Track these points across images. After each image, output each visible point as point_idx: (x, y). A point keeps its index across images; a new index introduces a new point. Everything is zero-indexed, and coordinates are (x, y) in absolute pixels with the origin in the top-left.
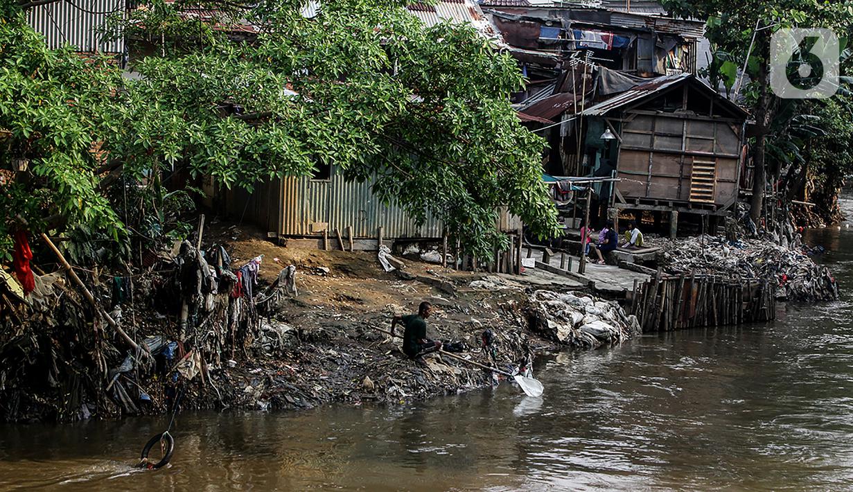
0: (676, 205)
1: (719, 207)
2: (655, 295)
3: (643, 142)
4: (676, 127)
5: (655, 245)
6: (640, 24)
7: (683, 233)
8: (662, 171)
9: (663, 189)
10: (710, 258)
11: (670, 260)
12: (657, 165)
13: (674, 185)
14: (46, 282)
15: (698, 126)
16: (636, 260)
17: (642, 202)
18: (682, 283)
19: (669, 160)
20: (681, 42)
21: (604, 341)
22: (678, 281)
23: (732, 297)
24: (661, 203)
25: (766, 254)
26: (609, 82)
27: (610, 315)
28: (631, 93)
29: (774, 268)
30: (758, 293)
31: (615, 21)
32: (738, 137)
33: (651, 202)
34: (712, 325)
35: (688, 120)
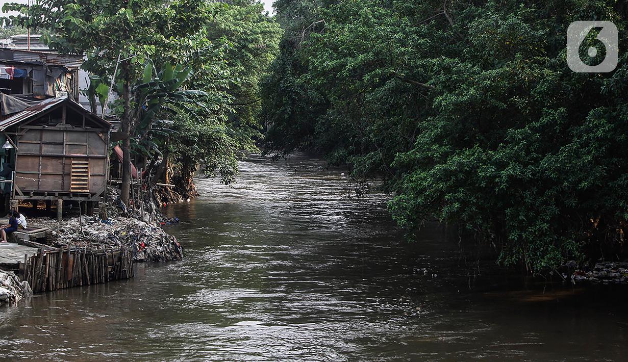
0: (61, 195)
1: (93, 195)
2: (41, 264)
3: (34, 150)
4: (58, 137)
5: (44, 226)
6: (35, 59)
7: (67, 215)
8: (49, 171)
9: (51, 184)
10: (87, 234)
11: (57, 236)
12: (45, 167)
13: (59, 180)
15: (75, 136)
16: (31, 238)
17: (35, 194)
18: (62, 255)
19: (54, 162)
20: (65, 71)
21: (3, 302)
22: (58, 254)
23: (100, 262)
24: (49, 194)
25: (129, 228)
26: (9, 105)
27: (8, 282)
28: (25, 113)
29: (135, 238)
30: (120, 259)
31: (17, 58)
32: (105, 142)
33: (42, 194)
34: (85, 285)
35: (67, 131)
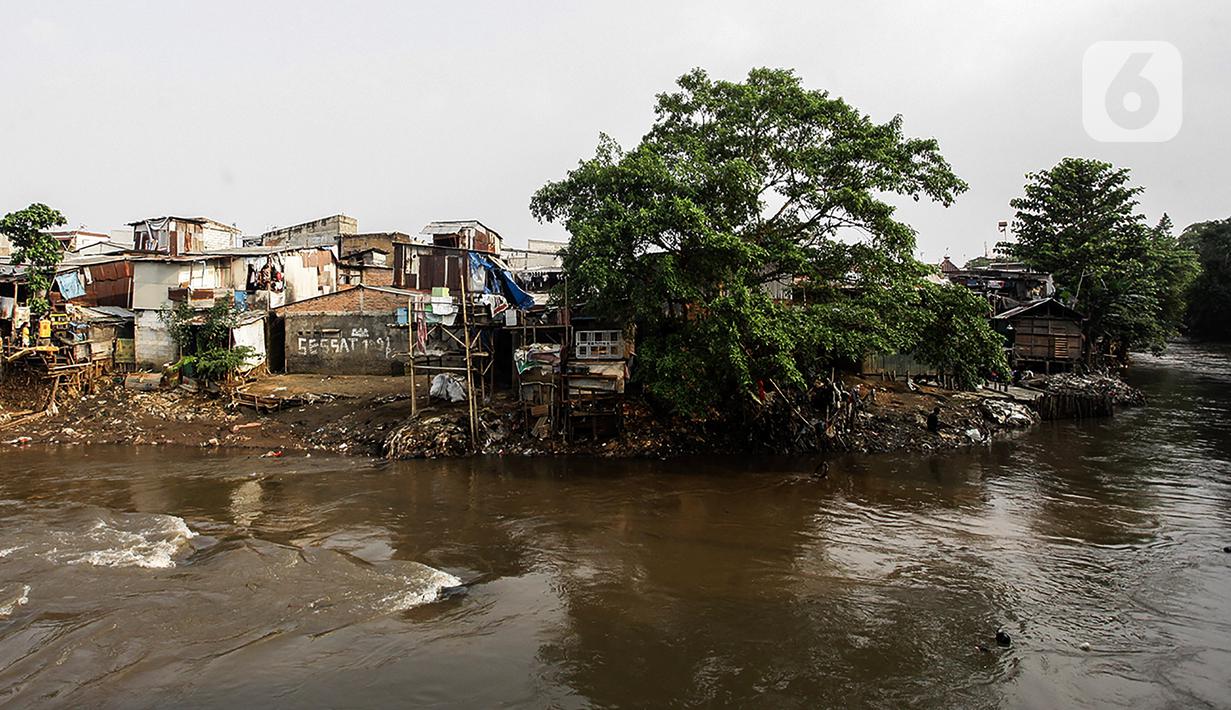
0: (1048, 359)
1: (1072, 359)
2: (1047, 402)
3: (1029, 331)
4: (1044, 323)
5: (1041, 378)
6: (1017, 276)
7: (1053, 372)
8: (1039, 343)
9: (1039, 351)
10: (1070, 384)
11: (1048, 384)
12: (1036, 341)
13: (1046, 349)
14: (769, 396)
15: (1056, 322)
16: (1030, 384)
17: (1030, 357)
18: (1060, 397)
19: (1042, 338)
20: (1039, 283)
21: (1022, 424)
22: (1058, 396)
23: (1088, 402)
24: (1040, 358)
25: (1101, 382)
26: (1007, 303)
27: (1024, 411)
28: (1019, 308)
29: (1106, 389)
30: (1103, 402)
31: (1003, 275)
32: (1079, 327)
33: (1035, 358)
34: (1078, 416)
35: (1051, 319)
